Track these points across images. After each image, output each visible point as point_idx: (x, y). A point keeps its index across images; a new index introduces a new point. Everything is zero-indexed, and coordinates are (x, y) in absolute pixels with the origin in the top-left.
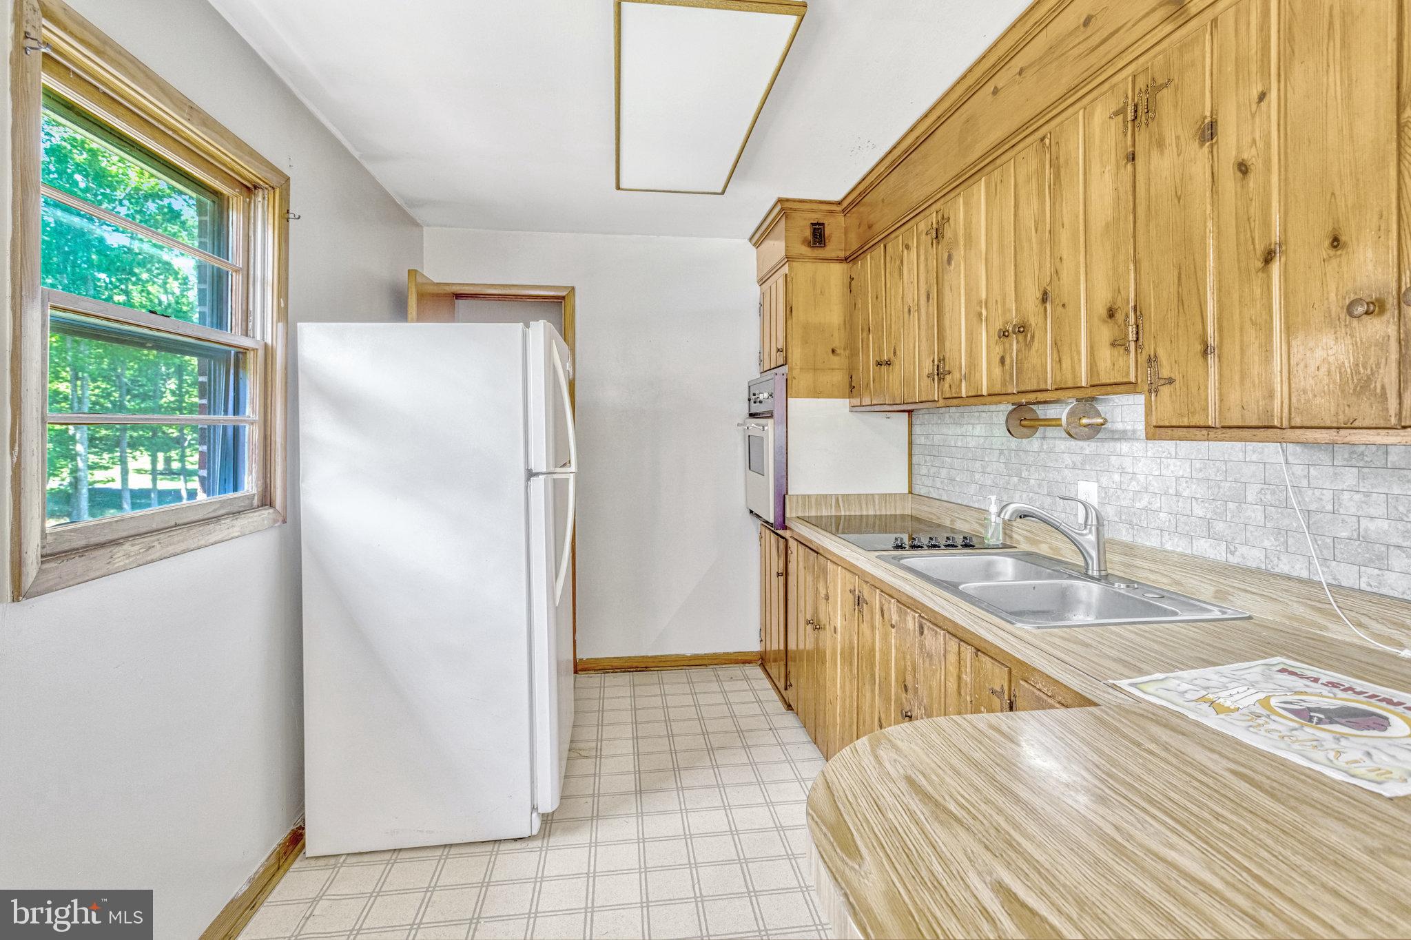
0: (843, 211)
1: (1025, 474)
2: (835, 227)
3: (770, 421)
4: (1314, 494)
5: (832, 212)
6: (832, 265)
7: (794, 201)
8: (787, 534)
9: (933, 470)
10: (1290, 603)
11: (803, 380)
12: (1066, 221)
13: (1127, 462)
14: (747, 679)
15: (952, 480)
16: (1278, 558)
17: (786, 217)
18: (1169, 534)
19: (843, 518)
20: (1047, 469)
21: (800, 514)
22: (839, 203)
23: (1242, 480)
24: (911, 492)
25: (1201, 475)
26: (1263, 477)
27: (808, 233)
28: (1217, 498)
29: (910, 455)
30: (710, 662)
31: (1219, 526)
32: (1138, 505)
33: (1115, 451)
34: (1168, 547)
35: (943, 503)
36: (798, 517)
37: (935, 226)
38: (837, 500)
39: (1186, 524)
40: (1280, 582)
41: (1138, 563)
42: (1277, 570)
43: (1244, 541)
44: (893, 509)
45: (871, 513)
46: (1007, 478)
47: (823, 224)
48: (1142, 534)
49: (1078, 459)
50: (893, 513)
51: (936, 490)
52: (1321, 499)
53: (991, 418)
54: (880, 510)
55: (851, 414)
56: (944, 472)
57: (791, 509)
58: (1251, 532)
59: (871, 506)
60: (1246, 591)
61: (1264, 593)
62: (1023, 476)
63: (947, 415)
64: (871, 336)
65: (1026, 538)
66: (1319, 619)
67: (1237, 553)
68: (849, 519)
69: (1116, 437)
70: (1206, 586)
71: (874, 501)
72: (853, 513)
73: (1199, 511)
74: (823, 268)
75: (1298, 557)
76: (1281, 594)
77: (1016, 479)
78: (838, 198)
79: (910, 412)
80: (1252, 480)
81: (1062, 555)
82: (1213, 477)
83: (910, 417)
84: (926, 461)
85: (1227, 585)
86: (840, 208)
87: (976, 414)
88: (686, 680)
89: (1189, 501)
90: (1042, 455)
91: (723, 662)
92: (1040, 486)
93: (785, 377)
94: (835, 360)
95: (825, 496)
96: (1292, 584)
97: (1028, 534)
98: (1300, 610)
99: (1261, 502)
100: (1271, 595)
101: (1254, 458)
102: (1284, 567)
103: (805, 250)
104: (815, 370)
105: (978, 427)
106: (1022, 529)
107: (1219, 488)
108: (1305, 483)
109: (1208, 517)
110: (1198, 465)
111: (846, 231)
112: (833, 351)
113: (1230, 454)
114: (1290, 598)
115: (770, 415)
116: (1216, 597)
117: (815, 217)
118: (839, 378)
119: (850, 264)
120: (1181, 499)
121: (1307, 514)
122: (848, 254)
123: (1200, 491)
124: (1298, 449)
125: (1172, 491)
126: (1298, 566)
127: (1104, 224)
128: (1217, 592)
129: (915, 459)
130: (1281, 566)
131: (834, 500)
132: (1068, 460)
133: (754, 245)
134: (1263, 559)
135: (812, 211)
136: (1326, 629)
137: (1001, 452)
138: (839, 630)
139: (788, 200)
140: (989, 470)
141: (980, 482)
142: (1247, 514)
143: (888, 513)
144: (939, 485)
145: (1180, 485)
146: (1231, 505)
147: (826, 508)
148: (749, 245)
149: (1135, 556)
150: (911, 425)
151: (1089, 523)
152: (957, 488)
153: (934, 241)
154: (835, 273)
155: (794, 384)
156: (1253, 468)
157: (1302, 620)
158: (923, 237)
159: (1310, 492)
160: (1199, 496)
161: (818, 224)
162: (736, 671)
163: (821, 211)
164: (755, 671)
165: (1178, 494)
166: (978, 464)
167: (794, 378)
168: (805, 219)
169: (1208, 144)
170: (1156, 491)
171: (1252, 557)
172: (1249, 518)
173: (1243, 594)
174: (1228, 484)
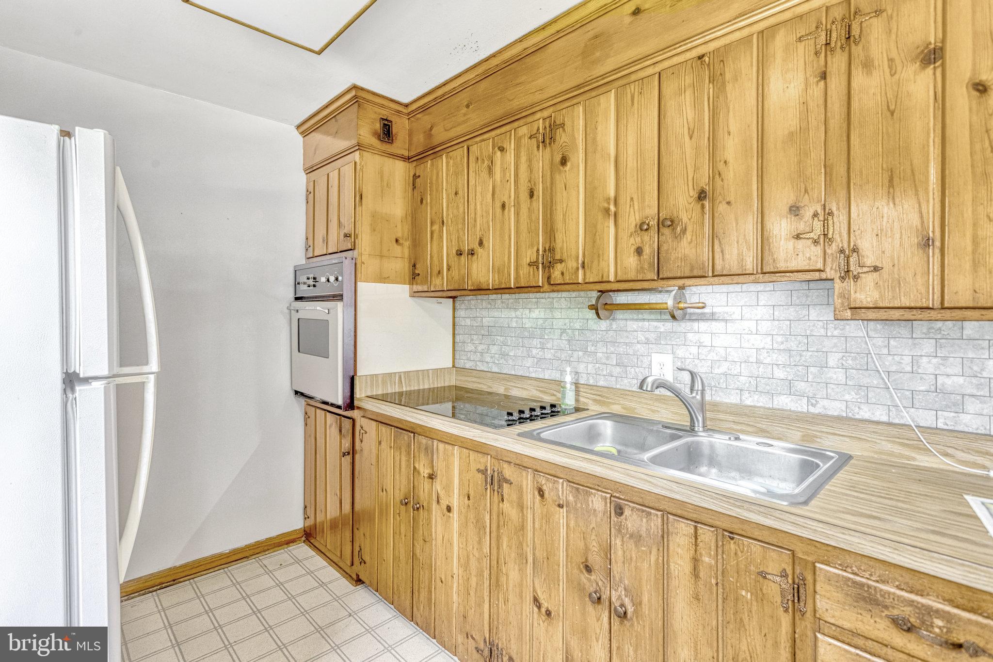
0: (409, 114)
1: (591, 348)
2: (401, 127)
3: (340, 305)
4: (893, 359)
5: (399, 112)
6: (397, 161)
7: (368, 91)
8: (355, 414)
9: (480, 348)
10: (878, 441)
11: (370, 265)
12: (733, 128)
13: (706, 339)
14: (298, 561)
15: (504, 355)
16: (859, 408)
17: (359, 106)
18: (749, 393)
19: (404, 394)
20: (616, 344)
21: (369, 394)
22: (407, 106)
23: (824, 350)
24: (454, 366)
25: (782, 347)
26: (844, 347)
27: (378, 126)
28: (799, 364)
29: (454, 335)
30: (251, 552)
31: (801, 386)
32: (716, 371)
33: (692, 329)
34: (748, 402)
35: (494, 374)
36: (367, 397)
37: (541, 130)
38: (400, 377)
39: (767, 385)
40: (870, 426)
41: (722, 416)
42: (857, 417)
43: (825, 396)
44: (442, 382)
45: (426, 387)
46: (570, 352)
47: (391, 122)
48: (720, 394)
49: (652, 336)
50: (443, 385)
51: (485, 364)
52: (900, 363)
53: (552, 303)
54: (433, 383)
55: (410, 299)
56: (494, 349)
57: (360, 390)
58: (833, 389)
59: (426, 381)
60: (835, 434)
61: (853, 435)
62: (589, 350)
63: (499, 301)
64: (445, 228)
65: (595, 400)
66: (907, 452)
67: (818, 405)
68: (409, 393)
69: (694, 318)
70: (793, 432)
71: (429, 377)
72: (412, 389)
73: (780, 373)
74: (389, 163)
75: (877, 406)
76: (869, 435)
77: (581, 353)
78: (406, 100)
79: (454, 298)
80: (834, 350)
81: (638, 414)
82: (795, 348)
83: (454, 302)
84: (472, 340)
85: (814, 431)
86: (405, 111)
87: (534, 300)
88: (230, 583)
89: (770, 367)
90: (611, 333)
91: (266, 548)
92: (607, 358)
93: (354, 261)
94: (397, 250)
95: (390, 374)
96: (880, 427)
97: (598, 398)
98: (888, 446)
99: (843, 367)
100: (860, 437)
101: (836, 333)
102: (865, 413)
103: (375, 142)
104: (381, 256)
105: (537, 311)
106: (591, 394)
107: (801, 355)
108: (885, 351)
109: (790, 378)
110: (780, 339)
111: (411, 134)
112: (397, 241)
113: (812, 331)
114: (878, 437)
115: (339, 297)
116: (803, 440)
117: (385, 113)
118: (401, 266)
119: (415, 164)
120: (762, 366)
121: (887, 374)
122: (412, 154)
123: (782, 359)
124: (879, 326)
125: (753, 359)
126: (878, 413)
127: (786, 132)
128: (803, 436)
129: (458, 339)
130: (862, 413)
131: (397, 378)
132: (641, 337)
133: (301, 133)
134: (845, 409)
135: (382, 106)
136: (914, 459)
137: (563, 331)
138: (455, 509)
139: (362, 89)
140: (549, 345)
141: (538, 356)
142: (829, 376)
143: (439, 386)
144: (488, 359)
145: (761, 355)
146: (812, 369)
147: (391, 385)
148: (296, 133)
149: (719, 411)
150: (454, 309)
151: (696, 388)
152: (510, 362)
153: (541, 144)
154: (399, 171)
155: (363, 271)
156: (835, 340)
157: (891, 454)
158: (525, 141)
159: (890, 358)
160: (780, 363)
161: (386, 120)
162: (282, 555)
163: (390, 108)
164: (302, 550)
165: (758, 362)
166: (536, 342)
167: (363, 263)
168: (376, 113)
169: (932, 66)
170: (736, 360)
171: (835, 408)
172: (831, 378)
173: (831, 437)
174: (810, 353)
